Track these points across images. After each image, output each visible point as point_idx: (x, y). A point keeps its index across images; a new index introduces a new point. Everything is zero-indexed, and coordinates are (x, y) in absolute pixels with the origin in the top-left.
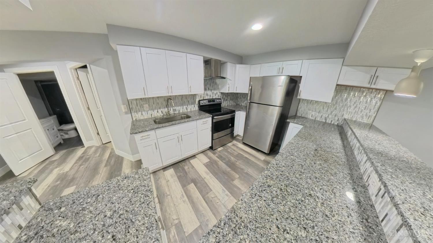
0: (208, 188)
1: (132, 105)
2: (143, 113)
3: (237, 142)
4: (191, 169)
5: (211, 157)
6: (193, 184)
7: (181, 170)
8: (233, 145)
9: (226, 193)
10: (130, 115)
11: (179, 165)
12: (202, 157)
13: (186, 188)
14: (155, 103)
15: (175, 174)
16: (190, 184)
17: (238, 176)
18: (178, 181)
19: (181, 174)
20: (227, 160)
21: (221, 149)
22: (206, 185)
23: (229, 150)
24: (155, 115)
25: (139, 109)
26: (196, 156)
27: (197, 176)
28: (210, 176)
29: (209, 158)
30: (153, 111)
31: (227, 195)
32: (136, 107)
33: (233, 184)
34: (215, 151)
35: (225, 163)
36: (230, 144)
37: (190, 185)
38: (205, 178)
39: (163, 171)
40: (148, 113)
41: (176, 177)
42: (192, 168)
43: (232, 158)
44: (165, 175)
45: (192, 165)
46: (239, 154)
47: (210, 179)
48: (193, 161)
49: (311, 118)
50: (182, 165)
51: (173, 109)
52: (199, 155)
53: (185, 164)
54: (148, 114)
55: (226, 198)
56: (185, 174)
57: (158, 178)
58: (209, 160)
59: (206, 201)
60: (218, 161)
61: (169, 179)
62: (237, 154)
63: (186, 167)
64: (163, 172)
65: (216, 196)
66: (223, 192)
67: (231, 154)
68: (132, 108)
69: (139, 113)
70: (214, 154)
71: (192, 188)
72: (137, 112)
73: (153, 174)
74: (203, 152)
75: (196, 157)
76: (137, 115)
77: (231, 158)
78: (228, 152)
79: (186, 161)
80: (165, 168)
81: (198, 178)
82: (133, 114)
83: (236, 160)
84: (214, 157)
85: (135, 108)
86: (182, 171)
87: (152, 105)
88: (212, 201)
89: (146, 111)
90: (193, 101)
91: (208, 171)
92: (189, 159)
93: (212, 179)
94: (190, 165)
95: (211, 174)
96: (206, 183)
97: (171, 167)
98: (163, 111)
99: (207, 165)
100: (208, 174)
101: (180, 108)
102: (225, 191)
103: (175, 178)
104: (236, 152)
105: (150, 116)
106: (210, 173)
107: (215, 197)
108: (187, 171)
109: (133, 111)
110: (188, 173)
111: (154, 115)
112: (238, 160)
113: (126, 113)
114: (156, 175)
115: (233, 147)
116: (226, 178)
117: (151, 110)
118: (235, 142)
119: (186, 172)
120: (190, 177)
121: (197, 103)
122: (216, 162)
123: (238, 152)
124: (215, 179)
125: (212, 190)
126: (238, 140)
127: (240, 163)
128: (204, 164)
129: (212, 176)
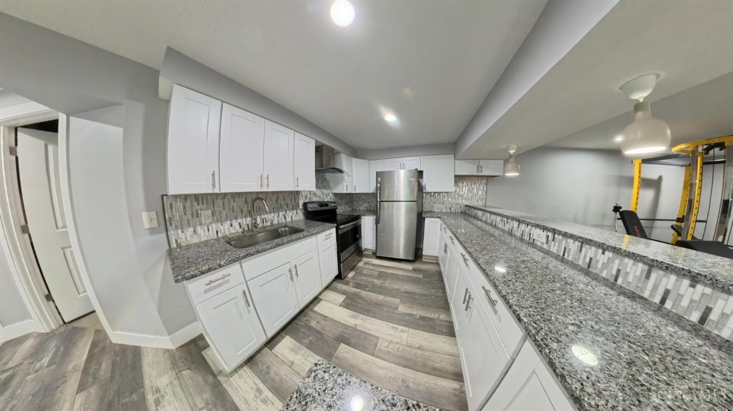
0: (370, 338)
1: (172, 211)
2: (199, 228)
3: (368, 258)
4: (323, 322)
5: (345, 291)
6: (343, 344)
7: (306, 331)
8: (366, 263)
9: (399, 330)
10: (164, 235)
11: (297, 324)
12: (330, 295)
13: (337, 358)
14: (227, 207)
15: (299, 344)
16: (337, 348)
17: (399, 300)
18: (312, 353)
19: (311, 338)
20: (370, 286)
21: (353, 275)
22: (365, 335)
23: (365, 272)
24: (225, 232)
25: (188, 220)
26: (320, 297)
27: (341, 329)
28: (362, 319)
29: (343, 293)
30: (222, 225)
31: (403, 331)
32: (180, 217)
33: (399, 312)
34: (346, 279)
35: (369, 291)
36: (361, 264)
37: (339, 349)
38: (356, 325)
39: (269, 351)
40: (210, 229)
41: (305, 348)
42: (325, 320)
43: (376, 281)
44: (279, 356)
45: (322, 315)
46: (380, 272)
47: (365, 323)
48: (318, 308)
49: (437, 211)
50: (303, 322)
51: (260, 219)
52: (323, 293)
53: (308, 318)
54: (208, 230)
55: (405, 336)
56: (318, 336)
57: (265, 368)
58: (345, 296)
59: (382, 357)
60: (359, 292)
61: (292, 359)
62: (378, 273)
63: (312, 322)
64: (271, 350)
65: (391, 341)
66: (394, 331)
67: (370, 276)
68: (170, 219)
69: (189, 229)
70: (347, 284)
71: (346, 352)
72: (182, 229)
73: (249, 364)
74: (327, 288)
75: (321, 300)
76: (181, 235)
77: (373, 282)
78: (365, 275)
79: (306, 313)
80: (271, 342)
81: (346, 331)
82: (172, 233)
83: (383, 282)
84: (350, 289)
85: (178, 219)
86: (308, 333)
87: (220, 211)
88: (389, 352)
89: (205, 224)
90: (294, 204)
91: (355, 313)
92: (310, 306)
93: (367, 322)
94: (316, 315)
95: (361, 316)
96: (362, 332)
97: (283, 334)
98: (243, 222)
99: (346, 305)
100: (356, 317)
101: (274, 217)
102: (397, 329)
103: (303, 351)
104: (375, 271)
105: (213, 234)
106: (358, 314)
107: (389, 344)
108: (318, 328)
109: (174, 225)
110: (323, 332)
111: (223, 231)
112: (384, 280)
113: (152, 231)
114: (258, 364)
115: (367, 266)
116: (385, 309)
117: (218, 221)
118: (365, 260)
119: (318, 331)
120: (330, 335)
121: (301, 207)
122: (356, 295)
123: (377, 271)
124: (372, 319)
125: (379, 338)
126: (367, 256)
127: (389, 283)
128: (340, 306)
129: (365, 317)
